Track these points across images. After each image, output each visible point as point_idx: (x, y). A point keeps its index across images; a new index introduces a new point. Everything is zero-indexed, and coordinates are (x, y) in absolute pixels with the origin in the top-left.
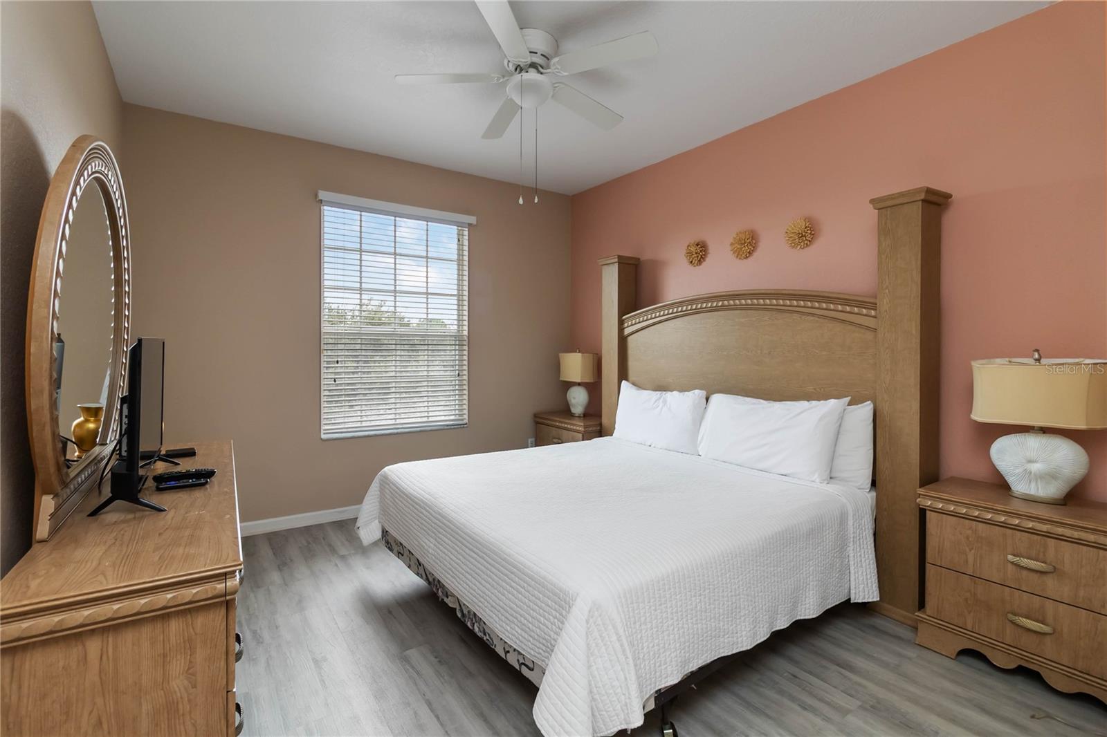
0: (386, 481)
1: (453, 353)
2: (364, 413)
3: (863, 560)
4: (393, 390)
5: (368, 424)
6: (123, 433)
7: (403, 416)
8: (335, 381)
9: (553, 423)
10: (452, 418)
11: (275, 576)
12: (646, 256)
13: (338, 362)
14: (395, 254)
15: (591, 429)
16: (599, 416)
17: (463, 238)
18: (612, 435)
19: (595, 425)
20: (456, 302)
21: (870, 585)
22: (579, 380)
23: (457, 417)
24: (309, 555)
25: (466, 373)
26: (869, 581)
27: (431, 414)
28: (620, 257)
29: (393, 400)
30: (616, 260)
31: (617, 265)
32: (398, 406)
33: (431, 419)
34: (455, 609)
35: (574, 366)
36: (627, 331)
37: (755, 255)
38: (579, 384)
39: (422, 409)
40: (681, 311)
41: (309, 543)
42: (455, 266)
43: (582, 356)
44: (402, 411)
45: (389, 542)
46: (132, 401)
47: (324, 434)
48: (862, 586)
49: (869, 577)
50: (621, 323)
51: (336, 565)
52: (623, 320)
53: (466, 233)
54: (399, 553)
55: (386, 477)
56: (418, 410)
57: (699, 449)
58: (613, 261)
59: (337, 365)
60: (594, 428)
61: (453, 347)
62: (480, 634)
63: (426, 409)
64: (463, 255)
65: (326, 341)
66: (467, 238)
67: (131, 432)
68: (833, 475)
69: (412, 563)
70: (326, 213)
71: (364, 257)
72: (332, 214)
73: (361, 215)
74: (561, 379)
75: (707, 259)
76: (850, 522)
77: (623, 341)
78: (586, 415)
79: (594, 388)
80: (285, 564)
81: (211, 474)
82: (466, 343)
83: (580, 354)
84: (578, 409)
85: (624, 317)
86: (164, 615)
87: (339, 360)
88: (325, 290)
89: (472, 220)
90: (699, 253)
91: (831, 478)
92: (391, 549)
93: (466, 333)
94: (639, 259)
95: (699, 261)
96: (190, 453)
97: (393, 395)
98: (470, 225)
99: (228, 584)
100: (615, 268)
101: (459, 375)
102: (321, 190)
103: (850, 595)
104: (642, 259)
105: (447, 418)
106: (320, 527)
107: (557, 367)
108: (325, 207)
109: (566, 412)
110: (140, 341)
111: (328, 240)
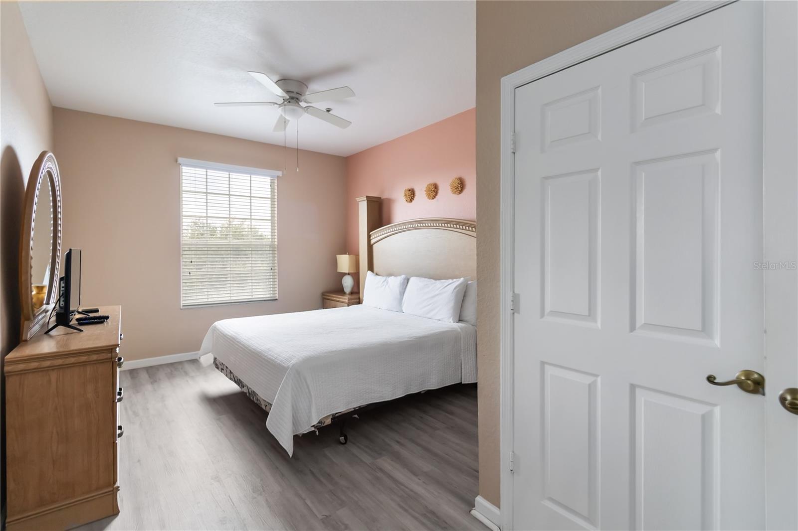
0: (215, 329)
1: (269, 256)
2: (209, 293)
3: (469, 361)
4: (229, 279)
5: (212, 300)
6: (61, 295)
7: (235, 295)
8: (190, 273)
9: (332, 298)
10: (269, 296)
11: (149, 387)
12: (384, 197)
13: (191, 262)
14: (229, 195)
15: (353, 301)
16: (358, 293)
17: (274, 185)
18: (362, 304)
19: (356, 299)
20: (270, 224)
21: (472, 374)
22: (347, 272)
23: (272, 295)
24: (171, 377)
25: (276, 268)
26: (472, 373)
27: (254, 294)
28: (367, 197)
29: (229, 285)
30: (366, 199)
31: (366, 201)
32: (232, 289)
33: (254, 297)
34: (246, 393)
35: (344, 263)
36: (372, 242)
37: (437, 197)
38: (349, 274)
39: (248, 291)
40: (403, 229)
41: (172, 371)
42: (269, 201)
43: (349, 257)
44: (234, 292)
45: (218, 365)
46: (66, 280)
47: (183, 306)
48: (468, 375)
49: (472, 370)
50: (369, 237)
51: (187, 381)
52: (370, 235)
53: (276, 181)
54: (222, 369)
55: (215, 327)
56: (246, 291)
57: (403, 309)
58: (364, 199)
59: (191, 264)
60: (355, 300)
61: (268, 252)
62: (256, 401)
63: (251, 291)
64: (274, 195)
65: (184, 249)
66: (276, 184)
67: (66, 295)
68: (461, 319)
69: (228, 373)
70: (183, 171)
71: (208, 198)
72: (187, 171)
73: (207, 172)
74: (338, 271)
75: (415, 199)
76: (462, 342)
77: (370, 248)
78: (352, 293)
79: (356, 276)
80: (156, 381)
81: (107, 318)
82: (276, 249)
83: (347, 256)
84: (347, 290)
85: (371, 233)
86: (84, 364)
87: (192, 260)
88: (184, 217)
89: (280, 173)
90: (411, 195)
91: (459, 320)
92: (218, 368)
93: (276, 243)
94: (381, 198)
95: (411, 200)
96: (97, 311)
97: (229, 282)
98: (278, 177)
99: (113, 354)
100: (365, 203)
101: (271, 269)
102: (180, 157)
103: (461, 380)
104: (382, 198)
105: (265, 296)
106: (181, 363)
107: (335, 263)
108: (183, 167)
109: (340, 291)
110: (71, 250)
111: (185, 186)
